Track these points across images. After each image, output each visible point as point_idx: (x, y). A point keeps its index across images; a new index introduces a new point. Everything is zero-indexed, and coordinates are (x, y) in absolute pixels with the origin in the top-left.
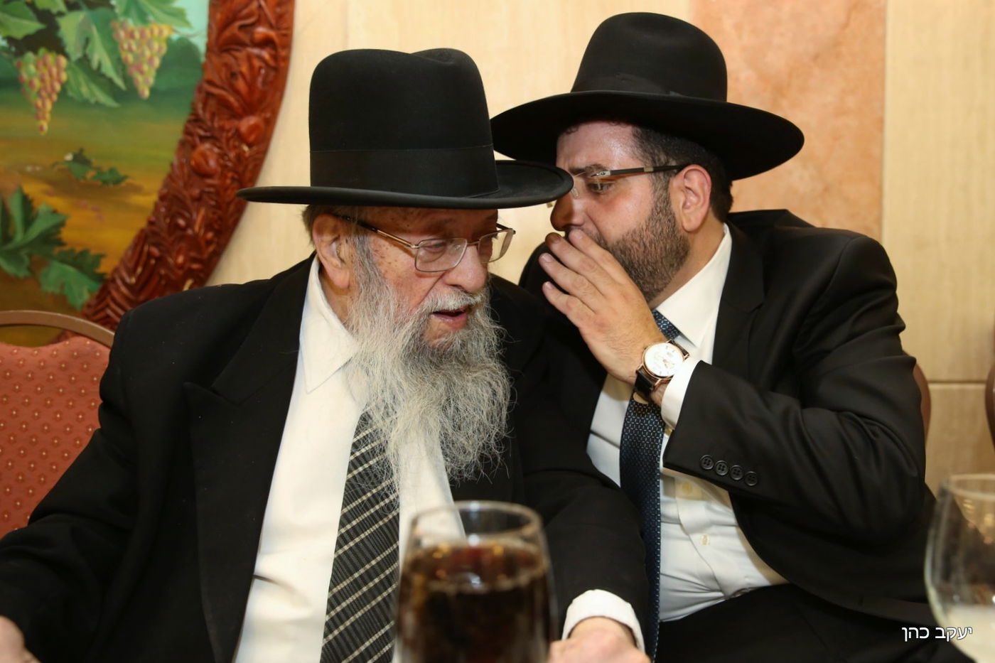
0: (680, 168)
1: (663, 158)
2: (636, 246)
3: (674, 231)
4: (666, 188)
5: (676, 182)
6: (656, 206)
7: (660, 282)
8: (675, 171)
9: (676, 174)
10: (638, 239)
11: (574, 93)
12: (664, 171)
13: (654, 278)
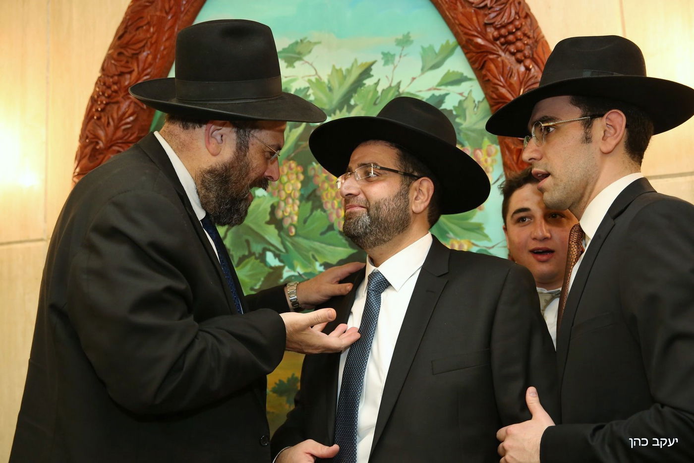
0: (418, 178)
1: (411, 170)
2: (384, 207)
3: (406, 209)
4: (409, 186)
5: (416, 184)
6: (400, 192)
7: (387, 236)
8: (416, 178)
9: (416, 180)
10: (387, 204)
11: (378, 117)
12: (409, 177)
13: (385, 232)
